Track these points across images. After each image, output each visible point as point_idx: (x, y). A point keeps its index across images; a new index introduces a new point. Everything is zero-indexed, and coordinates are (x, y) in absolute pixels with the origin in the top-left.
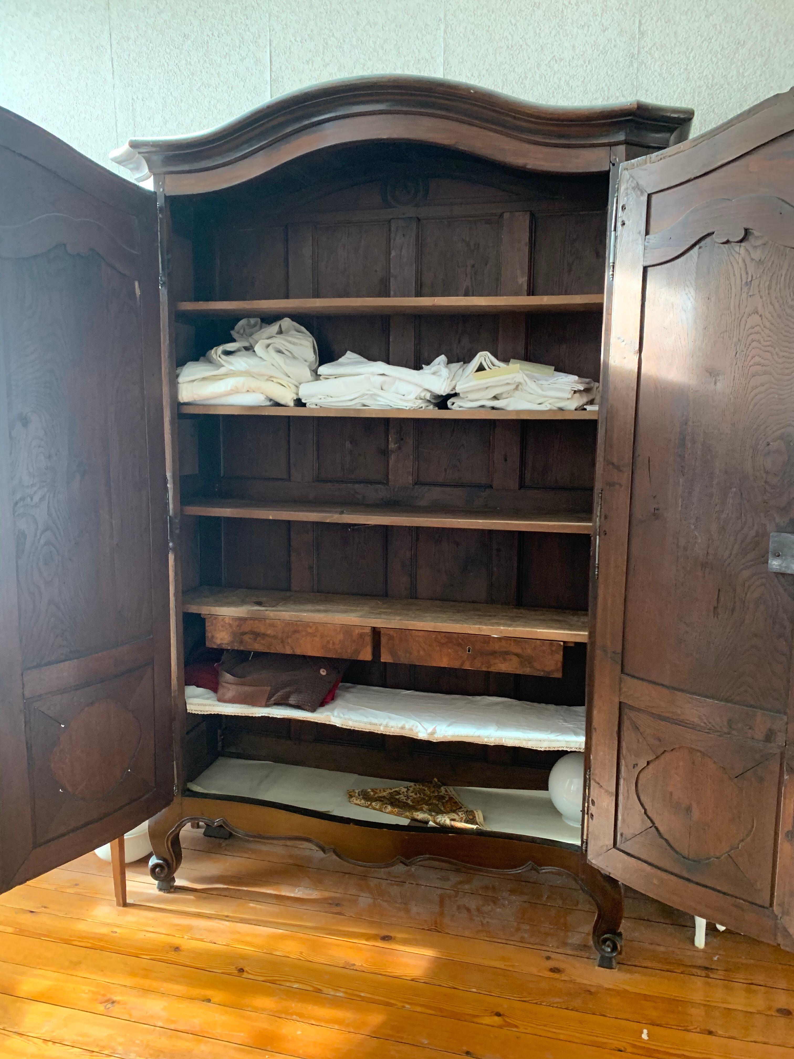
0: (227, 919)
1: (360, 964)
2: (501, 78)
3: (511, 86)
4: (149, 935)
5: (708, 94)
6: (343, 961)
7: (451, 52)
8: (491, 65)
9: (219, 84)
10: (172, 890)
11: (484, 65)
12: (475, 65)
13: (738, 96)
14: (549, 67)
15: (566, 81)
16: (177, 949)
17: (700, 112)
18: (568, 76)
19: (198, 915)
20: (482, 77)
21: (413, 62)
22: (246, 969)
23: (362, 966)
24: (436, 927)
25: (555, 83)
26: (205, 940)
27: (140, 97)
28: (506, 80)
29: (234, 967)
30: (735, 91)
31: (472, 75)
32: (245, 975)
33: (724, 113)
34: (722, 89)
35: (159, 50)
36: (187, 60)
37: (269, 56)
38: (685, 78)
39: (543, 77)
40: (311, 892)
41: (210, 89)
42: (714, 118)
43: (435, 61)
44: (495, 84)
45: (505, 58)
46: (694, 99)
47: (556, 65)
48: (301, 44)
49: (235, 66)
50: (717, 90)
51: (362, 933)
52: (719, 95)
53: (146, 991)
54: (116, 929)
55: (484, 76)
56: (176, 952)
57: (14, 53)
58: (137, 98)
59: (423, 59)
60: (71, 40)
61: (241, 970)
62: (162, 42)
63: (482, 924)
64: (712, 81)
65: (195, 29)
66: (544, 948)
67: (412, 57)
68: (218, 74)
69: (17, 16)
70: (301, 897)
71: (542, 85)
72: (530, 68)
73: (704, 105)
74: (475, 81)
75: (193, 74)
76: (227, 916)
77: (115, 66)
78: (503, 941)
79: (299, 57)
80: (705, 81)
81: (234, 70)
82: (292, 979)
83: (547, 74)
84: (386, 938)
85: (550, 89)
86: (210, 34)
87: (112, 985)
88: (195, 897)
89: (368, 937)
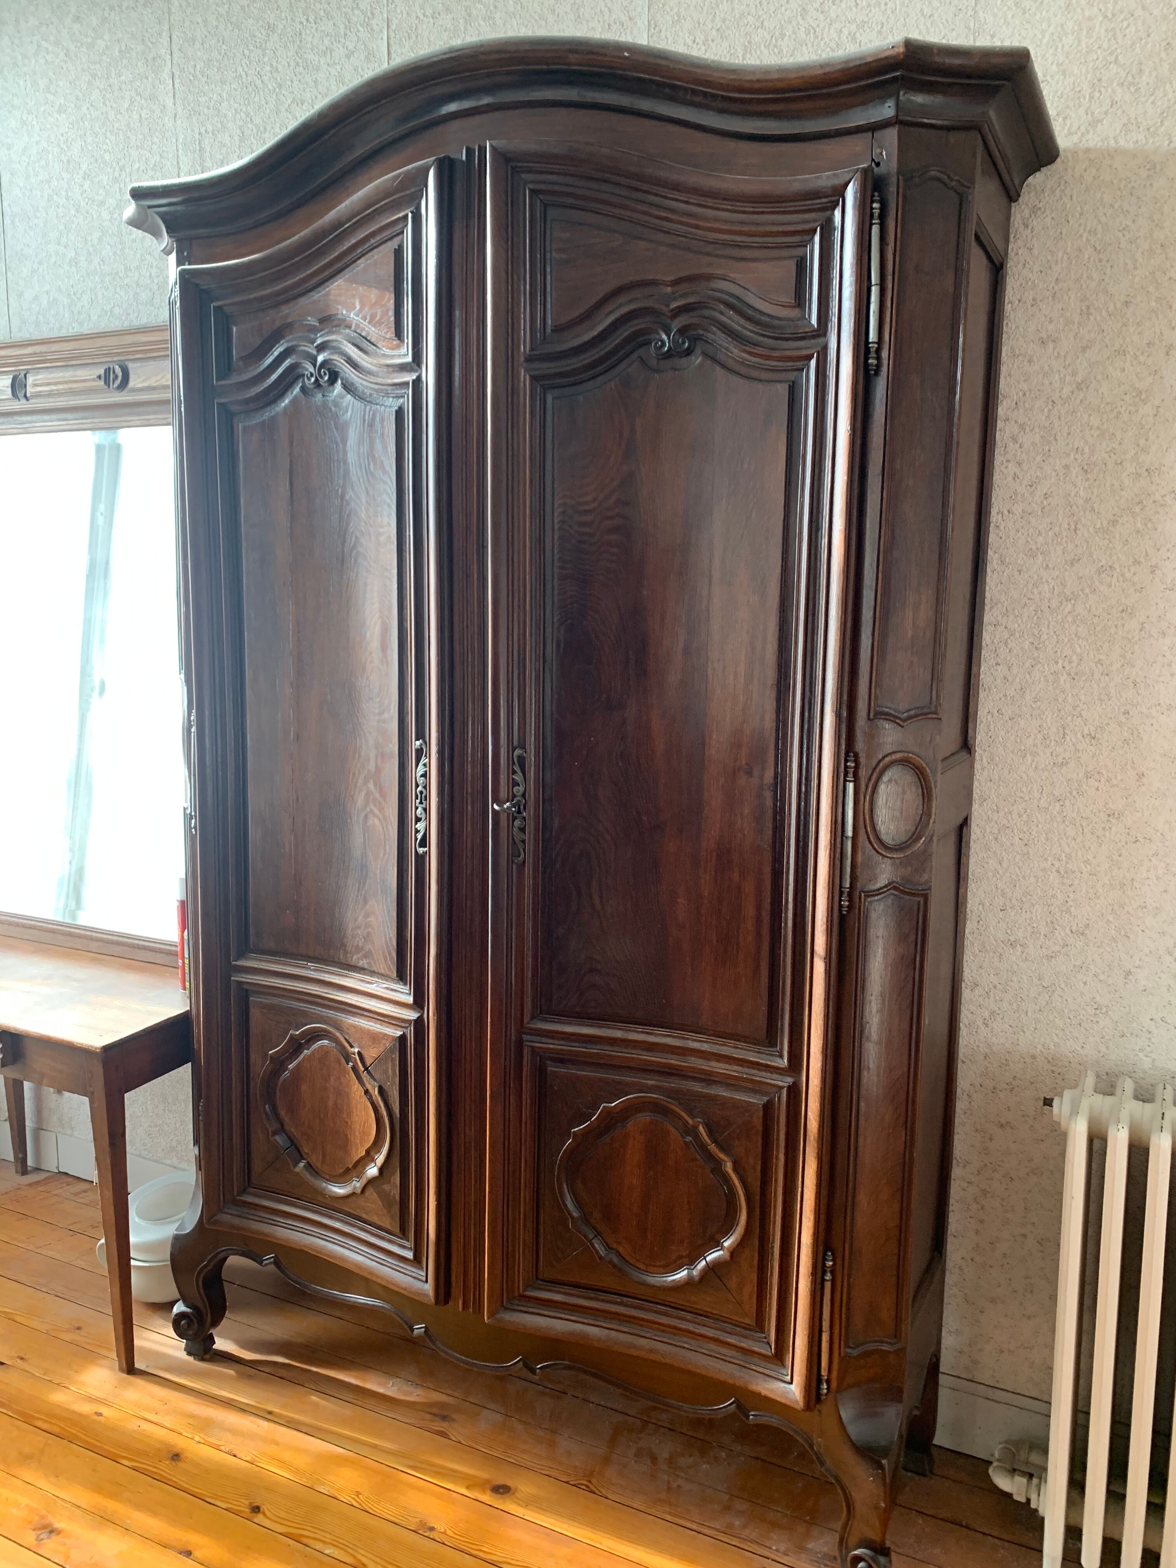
0: (269, 1417)
1: (442, 1530)
2: (742, 40)
3: (758, 52)
4: (145, 1426)
5: (1107, 30)
6: (418, 1520)
7: (661, 5)
8: (724, 20)
9: (316, 97)
10: (207, 1356)
11: (713, 21)
12: (699, 24)
13: (1164, 29)
14: (822, 12)
15: (849, 34)
16: (176, 1457)
17: (1091, 65)
18: (855, 25)
19: (228, 1404)
20: (710, 42)
21: (600, 30)
22: (263, 1508)
23: (445, 1533)
24: (590, 1482)
25: (831, 40)
26: (222, 1448)
27: (210, 129)
28: (749, 43)
29: (247, 1502)
30: (1157, 21)
31: (694, 41)
32: (259, 1518)
33: (1135, 63)
34: (1132, 19)
35: (234, 54)
36: (271, 65)
37: (386, 45)
38: (1063, 5)
39: (812, 31)
40: (412, 1389)
41: (304, 107)
42: (1118, 73)
43: (636, 24)
44: (732, 52)
45: (748, 5)
46: (1080, 41)
47: (835, 7)
48: (432, 21)
49: (338, 67)
50: (1122, 21)
51: (466, 1474)
52: (1128, 31)
53: (105, 1520)
54: (103, 1410)
55: (713, 40)
56: (173, 1462)
57: (50, 80)
58: (206, 131)
59: (615, 23)
60: (120, 51)
61: (256, 1509)
62: (239, 41)
63: (669, 1489)
64: (1114, 6)
65: (283, 15)
66: (761, 1551)
67: (599, 21)
68: (316, 81)
69: (52, 23)
70: (394, 1396)
71: (810, 45)
72: (789, 19)
73: (1099, 51)
74: (699, 50)
75: (280, 86)
76: (270, 1413)
77: (177, 86)
78: (694, 1527)
79: (430, 41)
80: (1101, 6)
81: (337, 74)
82: (328, 1538)
83: (818, 26)
84: (501, 1490)
85: (823, 51)
86: (303, 20)
87: (61, 1502)
88: (236, 1372)
89: (472, 1483)
